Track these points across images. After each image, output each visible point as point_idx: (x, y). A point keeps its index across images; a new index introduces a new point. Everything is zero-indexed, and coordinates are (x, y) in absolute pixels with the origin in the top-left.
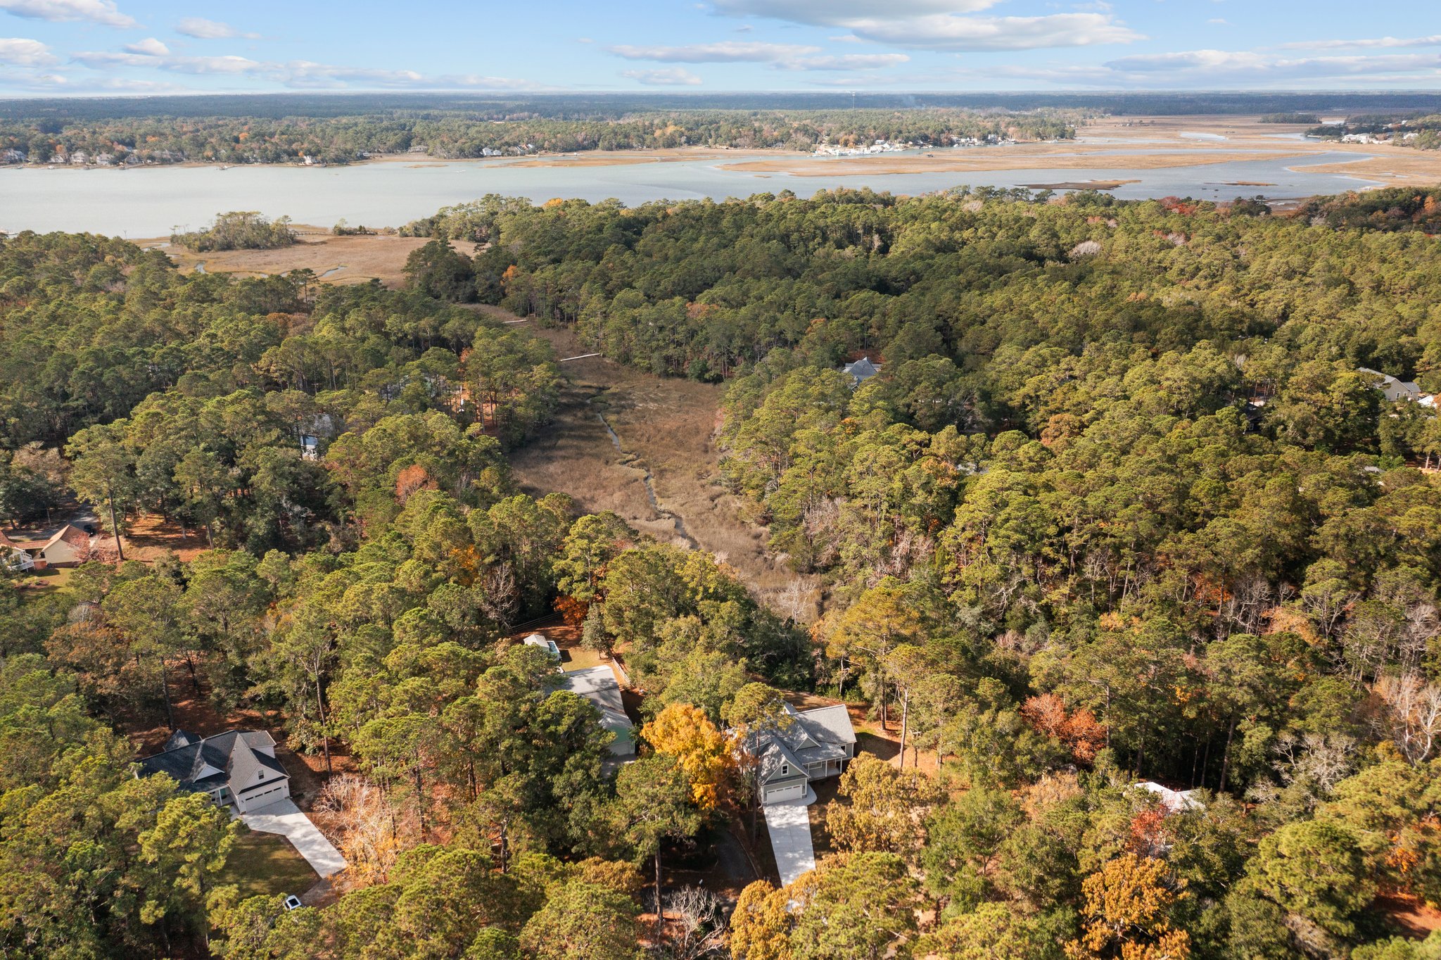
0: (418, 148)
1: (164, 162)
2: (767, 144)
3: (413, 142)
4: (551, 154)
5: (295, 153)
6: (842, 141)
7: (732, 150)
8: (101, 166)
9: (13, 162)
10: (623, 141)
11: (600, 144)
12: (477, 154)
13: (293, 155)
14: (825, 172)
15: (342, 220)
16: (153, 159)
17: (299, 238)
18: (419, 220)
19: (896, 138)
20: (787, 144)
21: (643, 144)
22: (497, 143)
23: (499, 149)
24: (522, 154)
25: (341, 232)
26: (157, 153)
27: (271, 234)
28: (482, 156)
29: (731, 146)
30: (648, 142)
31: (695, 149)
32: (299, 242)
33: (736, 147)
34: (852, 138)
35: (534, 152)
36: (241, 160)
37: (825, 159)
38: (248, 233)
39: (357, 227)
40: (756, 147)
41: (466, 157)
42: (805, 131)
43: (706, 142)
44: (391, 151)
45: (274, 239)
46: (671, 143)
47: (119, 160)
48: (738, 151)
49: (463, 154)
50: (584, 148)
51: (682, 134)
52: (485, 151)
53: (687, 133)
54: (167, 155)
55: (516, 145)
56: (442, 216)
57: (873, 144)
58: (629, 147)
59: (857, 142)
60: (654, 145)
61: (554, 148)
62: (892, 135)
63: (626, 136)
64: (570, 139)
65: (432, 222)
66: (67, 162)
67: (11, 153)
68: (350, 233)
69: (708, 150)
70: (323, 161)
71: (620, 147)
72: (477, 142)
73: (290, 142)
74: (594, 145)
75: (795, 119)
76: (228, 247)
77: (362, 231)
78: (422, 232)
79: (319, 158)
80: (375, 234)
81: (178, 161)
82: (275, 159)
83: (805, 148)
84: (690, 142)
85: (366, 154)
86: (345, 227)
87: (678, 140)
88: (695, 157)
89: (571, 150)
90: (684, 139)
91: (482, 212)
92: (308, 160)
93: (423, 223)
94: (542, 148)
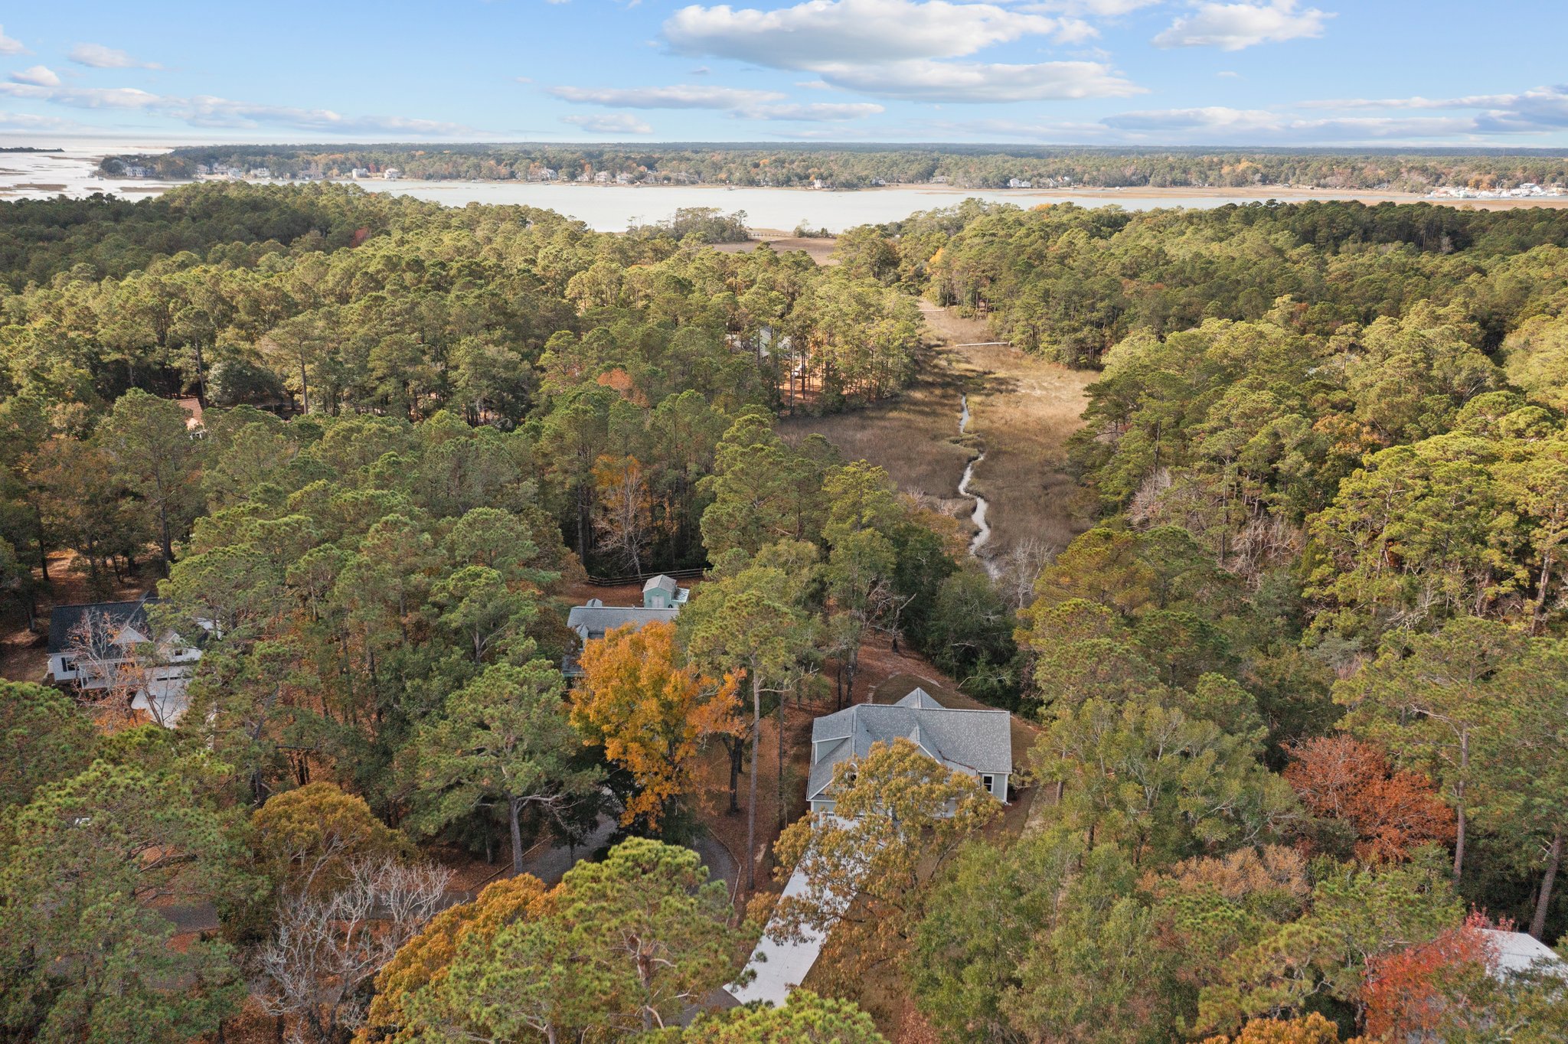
0: (940, 178)
1: (679, 183)
2: (1367, 185)
3: (937, 172)
4: (1088, 187)
5: (807, 177)
6: (1472, 182)
8: (621, 185)
9: (545, 180)
10: (1178, 175)
11: (1151, 180)
12: (1002, 184)
13: (804, 179)
16: (669, 179)
17: (754, 237)
19: (1554, 180)
20: (1395, 185)
21: (1205, 180)
22: (1028, 175)
23: (1029, 180)
24: (1055, 187)
25: (802, 234)
26: (673, 175)
27: (724, 229)
28: (1008, 187)
29: (1318, 185)
30: (1211, 180)
31: (1270, 188)
33: (1324, 186)
35: (1069, 185)
36: (752, 183)
40: (1351, 187)
41: (989, 187)
43: (1287, 181)
44: (911, 182)
45: (727, 234)
46: (1239, 181)
47: (639, 179)
49: (985, 183)
50: (1132, 184)
51: (1257, 171)
52: (1012, 183)
53: (1263, 170)
54: (683, 176)
55: (1050, 176)
58: (1186, 183)
61: (1094, 182)
63: (1185, 171)
64: (1115, 173)
66: (591, 180)
67: (545, 172)
68: (811, 236)
70: (832, 185)
71: (1175, 183)
72: (1005, 173)
74: (1144, 181)
77: (824, 234)
79: (829, 181)
81: (693, 183)
83: (1417, 189)
84: (1266, 180)
85: (882, 182)
86: (806, 229)
87: (1250, 178)
89: (1114, 186)
90: (1258, 177)
92: (818, 184)
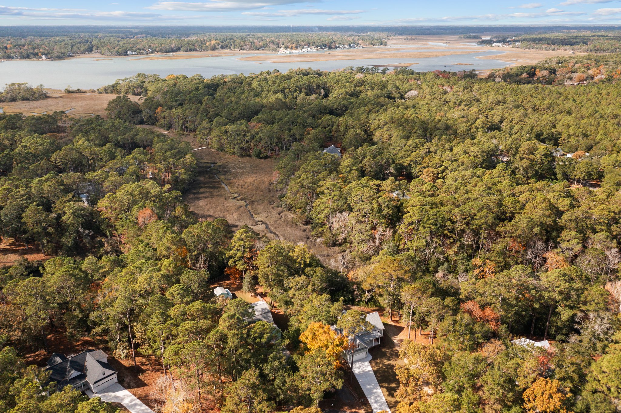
2: (257, 49)
3: (94, 49)
4: (160, 53)
6: (290, 47)
7: (242, 51)
11: (182, 49)
12: (125, 54)
13: (36, 55)
14: (286, 61)
15: (69, 86)
17: (48, 95)
18: (107, 85)
19: (313, 45)
20: (266, 48)
21: (201, 49)
22: (134, 49)
23: (135, 51)
24: (147, 54)
25: (69, 92)
27: (35, 93)
28: (128, 55)
29: (241, 49)
30: (204, 48)
31: (225, 51)
32: (48, 97)
33: (243, 50)
34: (294, 45)
35: (152, 53)
36: (9, 57)
37: (283, 55)
38: (23, 93)
39: (76, 89)
40: (252, 50)
41: (120, 55)
42: (273, 42)
43: (230, 48)
44: (84, 53)
45: (36, 96)
46: (214, 48)
48: (244, 51)
49: (118, 54)
50: (175, 51)
51: (219, 44)
52: (129, 53)
53: (221, 44)
55: (143, 49)
56: (117, 84)
57: (303, 48)
58: (195, 50)
59: (297, 47)
60: (206, 49)
61: (161, 51)
62: (311, 44)
63: (194, 45)
64: (168, 47)
65: (113, 86)
68: (73, 92)
69: (231, 51)
70: (51, 57)
71: (191, 50)
72: (124, 48)
73: (34, 49)
74: (179, 49)
75: (268, 37)
76: (13, 100)
77: (79, 91)
78: (109, 91)
79: (49, 56)
80: (85, 92)
82: (27, 57)
83: (275, 50)
84: (223, 48)
85: (72, 54)
86: (70, 89)
87: (217, 47)
88: (226, 54)
89: (169, 52)
90: (220, 46)
91: (137, 82)
92: (44, 57)
93: (109, 87)
94: (155, 51)
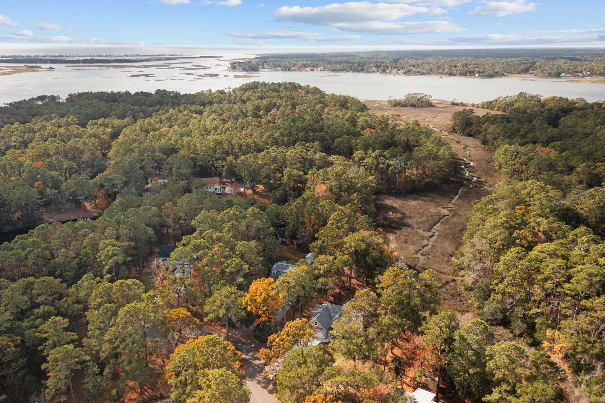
0: (532, 72)
8: (401, 75)
9: (374, 72)
12: (558, 75)
17: (433, 104)
25: (453, 104)
27: (423, 102)
35: (589, 75)
39: (460, 102)
44: (518, 73)
47: (408, 72)
52: (562, 75)
54: (425, 71)
55: (581, 72)
66: (390, 72)
67: (374, 69)
68: (457, 104)
70: (483, 76)
72: (560, 70)
78: (486, 107)
79: (481, 74)
80: (467, 106)
85: (505, 74)
86: (455, 102)
92: (477, 75)
